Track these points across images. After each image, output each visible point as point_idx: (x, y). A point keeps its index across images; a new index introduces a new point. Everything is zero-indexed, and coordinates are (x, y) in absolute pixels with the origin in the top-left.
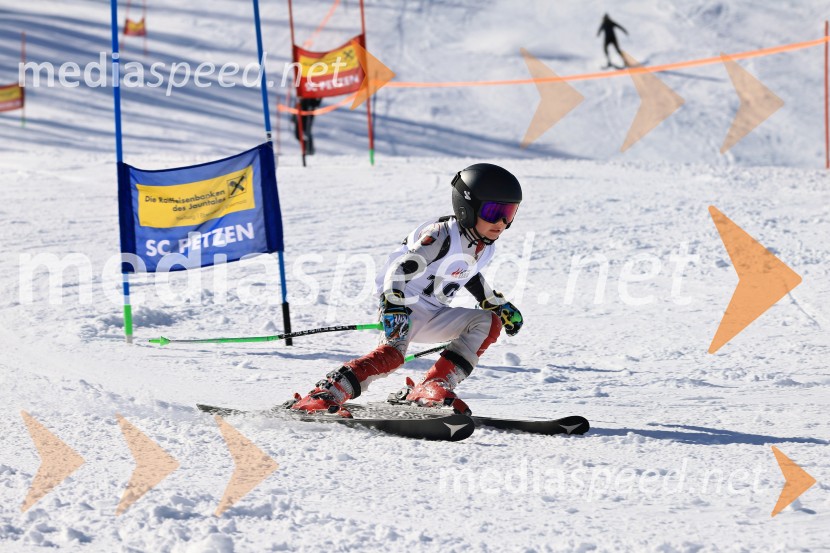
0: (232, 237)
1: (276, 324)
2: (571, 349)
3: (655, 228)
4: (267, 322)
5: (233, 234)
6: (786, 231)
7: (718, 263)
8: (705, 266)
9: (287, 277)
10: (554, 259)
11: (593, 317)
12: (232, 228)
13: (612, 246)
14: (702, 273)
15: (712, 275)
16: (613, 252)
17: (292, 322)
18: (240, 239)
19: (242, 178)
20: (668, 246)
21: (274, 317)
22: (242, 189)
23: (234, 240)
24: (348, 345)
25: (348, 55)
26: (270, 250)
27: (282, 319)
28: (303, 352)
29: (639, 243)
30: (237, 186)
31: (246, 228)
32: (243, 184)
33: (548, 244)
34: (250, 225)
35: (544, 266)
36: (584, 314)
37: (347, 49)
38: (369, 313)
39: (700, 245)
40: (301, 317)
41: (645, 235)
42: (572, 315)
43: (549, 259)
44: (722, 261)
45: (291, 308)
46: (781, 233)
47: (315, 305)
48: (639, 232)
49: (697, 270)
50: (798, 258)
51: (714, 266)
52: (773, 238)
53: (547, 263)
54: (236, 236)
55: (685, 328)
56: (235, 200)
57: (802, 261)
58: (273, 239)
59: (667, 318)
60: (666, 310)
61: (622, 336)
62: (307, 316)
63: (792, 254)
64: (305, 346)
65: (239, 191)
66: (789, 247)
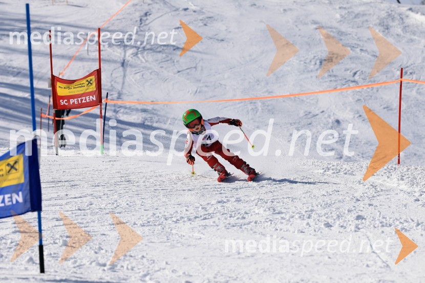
0: (9, 201)
1: (34, 259)
2: (228, 279)
3: (285, 200)
4: (28, 258)
5: (10, 199)
6: (370, 205)
7: (325, 224)
8: (317, 226)
9: (42, 228)
10: (219, 219)
11: (243, 258)
12: (9, 195)
13: (257, 212)
14: (315, 231)
15: (321, 232)
16: (257, 216)
17: (45, 257)
18: (14, 202)
19: (16, 162)
20: (293, 213)
21: (33, 255)
22: (16, 170)
23: (10, 203)
24: (81, 273)
25: (89, 83)
26: (33, 210)
27: (38, 255)
28: (52, 278)
29: (274, 210)
30: (12, 167)
31: (18, 195)
32: (16, 166)
33: (215, 209)
34: (20, 193)
35: (212, 223)
36: (237, 256)
37: (89, 79)
38: (96, 253)
39: (314, 213)
40: (51, 254)
41: (278, 205)
42: (229, 256)
43: (216, 219)
44: (328, 223)
45: (44, 248)
46: (367, 206)
47: (61, 246)
48: (275, 203)
49: (312, 228)
50: (377, 222)
51: (323, 226)
52: (362, 209)
53: (214, 222)
54: (12, 201)
55: (303, 267)
56: (11, 176)
57: (380, 225)
58: (35, 203)
59: (291, 260)
60: (290, 255)
61: (262, 271)
62: (55, 254)
63: (374, 219)
64: (53, 274)
65: (13, 171)
66: (372, 215)
